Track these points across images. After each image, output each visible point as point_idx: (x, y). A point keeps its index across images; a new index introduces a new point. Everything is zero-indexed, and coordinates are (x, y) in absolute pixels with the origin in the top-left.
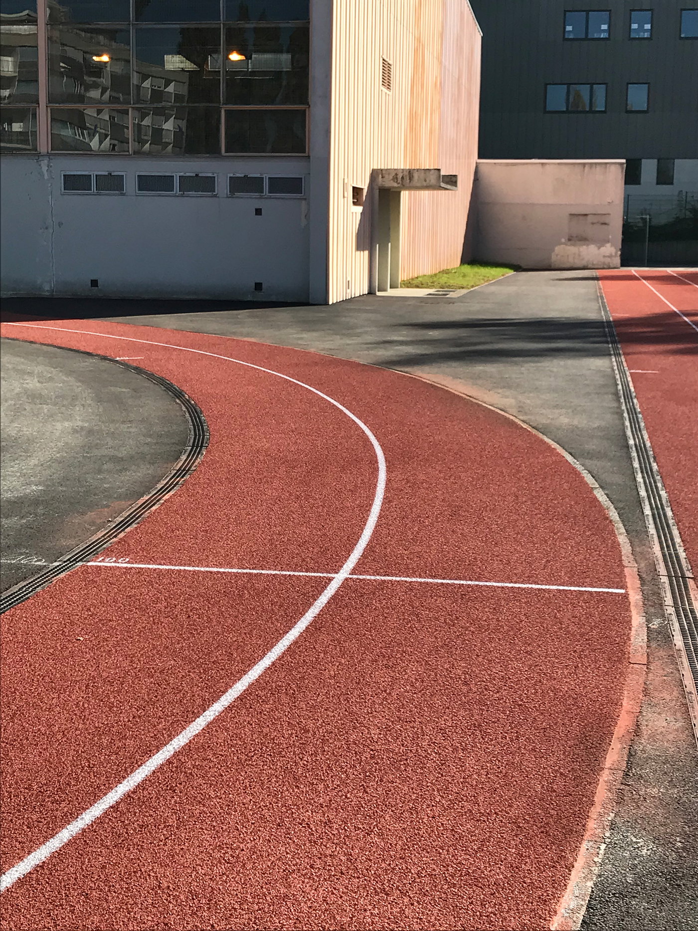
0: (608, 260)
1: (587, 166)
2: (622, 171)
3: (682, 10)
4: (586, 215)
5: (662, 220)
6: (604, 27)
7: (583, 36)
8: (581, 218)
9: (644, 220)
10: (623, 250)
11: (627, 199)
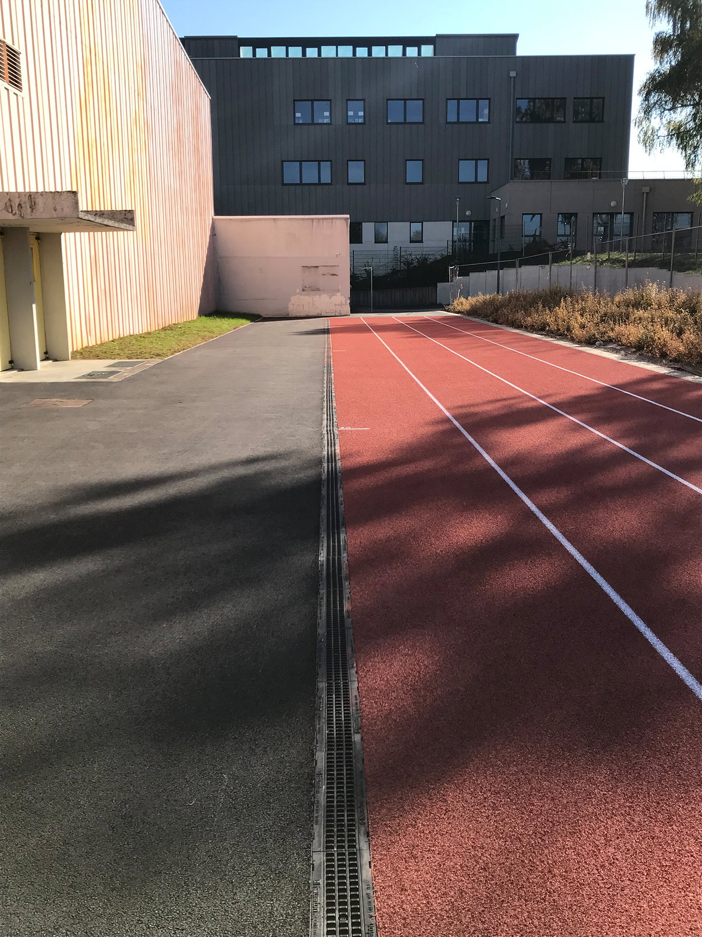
0: (338, 308)
1: (315, 221)
2: (347, 226)
3: (388, 100)
4: (318, 267)
5: (381, 272)
6: (327, 114)
7: (310, 122)
8: (313, 269)
9: (368, 272)
10: (351, 298)
11: (353, 254)
